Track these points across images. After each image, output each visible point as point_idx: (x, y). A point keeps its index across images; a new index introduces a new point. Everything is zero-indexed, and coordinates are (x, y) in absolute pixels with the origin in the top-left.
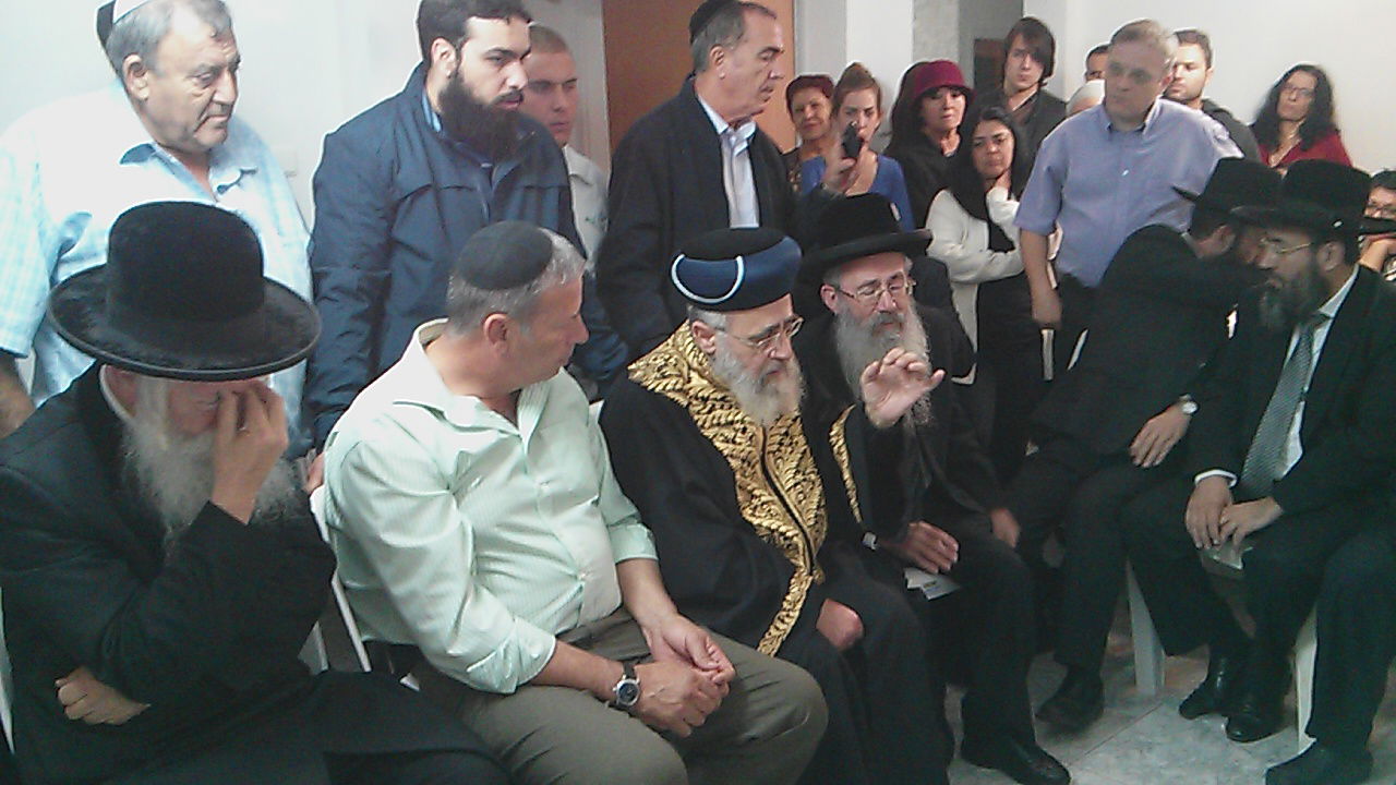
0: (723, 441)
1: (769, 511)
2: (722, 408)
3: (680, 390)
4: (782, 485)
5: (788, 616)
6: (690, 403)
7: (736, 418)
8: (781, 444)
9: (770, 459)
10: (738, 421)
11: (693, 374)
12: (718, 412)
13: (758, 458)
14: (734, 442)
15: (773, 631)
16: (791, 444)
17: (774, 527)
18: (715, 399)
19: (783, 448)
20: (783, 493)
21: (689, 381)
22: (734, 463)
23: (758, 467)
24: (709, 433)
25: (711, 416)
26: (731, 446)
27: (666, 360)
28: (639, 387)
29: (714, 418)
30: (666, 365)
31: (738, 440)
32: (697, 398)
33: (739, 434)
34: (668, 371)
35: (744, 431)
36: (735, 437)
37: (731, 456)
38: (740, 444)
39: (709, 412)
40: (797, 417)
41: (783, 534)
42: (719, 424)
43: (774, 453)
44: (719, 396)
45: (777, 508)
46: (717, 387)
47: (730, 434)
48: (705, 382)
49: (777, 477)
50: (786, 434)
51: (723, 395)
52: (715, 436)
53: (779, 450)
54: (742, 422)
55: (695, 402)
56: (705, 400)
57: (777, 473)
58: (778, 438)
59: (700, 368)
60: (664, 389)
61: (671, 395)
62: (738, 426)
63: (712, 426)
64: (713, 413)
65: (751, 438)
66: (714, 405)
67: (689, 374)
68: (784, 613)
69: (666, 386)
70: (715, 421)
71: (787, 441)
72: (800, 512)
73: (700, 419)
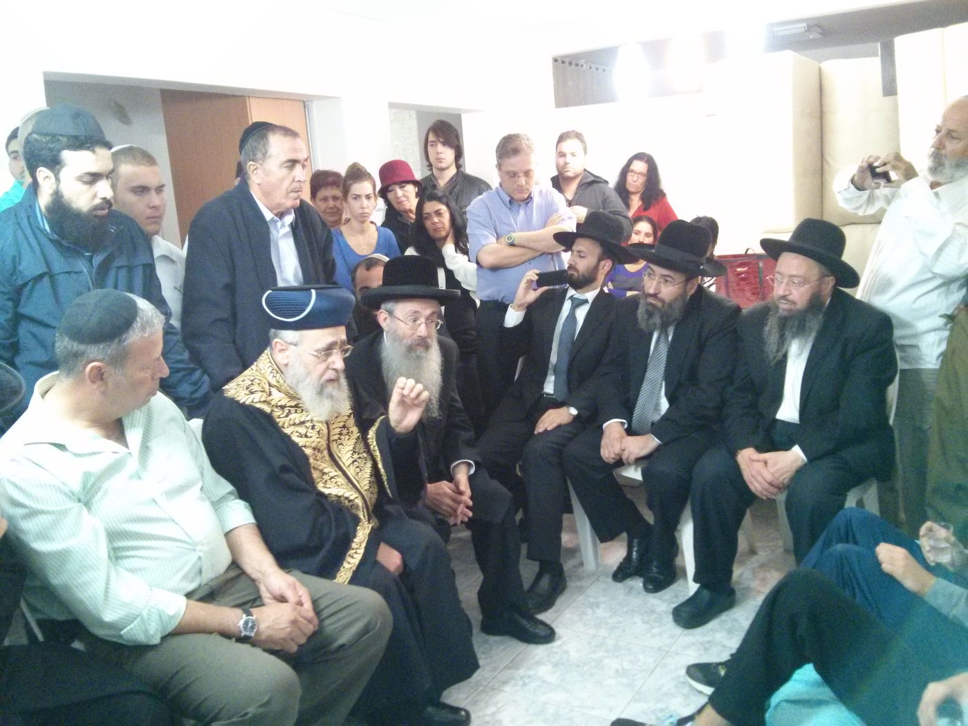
0: (298, 436)
1: (336, 483)
2: (296, 412)
3: (264, 402)
4: (343, 463)
5: (356, 553)
6: (272, 411)
7: (307, 419)
8: (341, 434)
9: (334, 447)
10: (308, 421)
11: (273, 390)
12: (293, 416)
13: (325, 446)
14: (306, 436)
15: (345, 565)
16: (348, 433)
17: (340, 494)
18: (291, 407)
19: (342, 437)
20: (345, 468)
21: (270, 394)
22: (308, 451)
23: (326, 453)
24: (287, 431)
25: (288, 419)
26: (305, 439)
27: (252, 381)
28: (234, 402)
29: (290, 420)
30: (252, 384)
31: (309, 435)
32: (277, 407)
33: (310, 430)
34: (255, 388)
35: (313, 427)
36: (306, 433)
37: (305, 446)
38: (311, 437)
39: (287, 416)
40: (351, 414)
41: (347, 498)
42: (294, 424)
43: (336, 440)
44: (293, 403)
45: (341, 480)
46: (292, 397)
47: (302, 430)
48: (283, 395)
49: (340, 458)
50: (344, 427)
51: (295, 403)
52: (292, 433)
53: (340, 439)
54: (312, 421)
55: (276, 410)
56: (283, 407)
57: (340, 455)
58: (339, 430)
59: (277, 384)
60: (252, 402)
61: (258, 405)
62: (308, 424)
63: (290, 425)
64: (290, 416)
65: (319, 432)
66: (290, 411)
67: (270, 389)
68: (353, 551)
69: (254, 400)
70: (291, 423)
71: (345, 431)
72: (357, 481)
73: (280, 421)
